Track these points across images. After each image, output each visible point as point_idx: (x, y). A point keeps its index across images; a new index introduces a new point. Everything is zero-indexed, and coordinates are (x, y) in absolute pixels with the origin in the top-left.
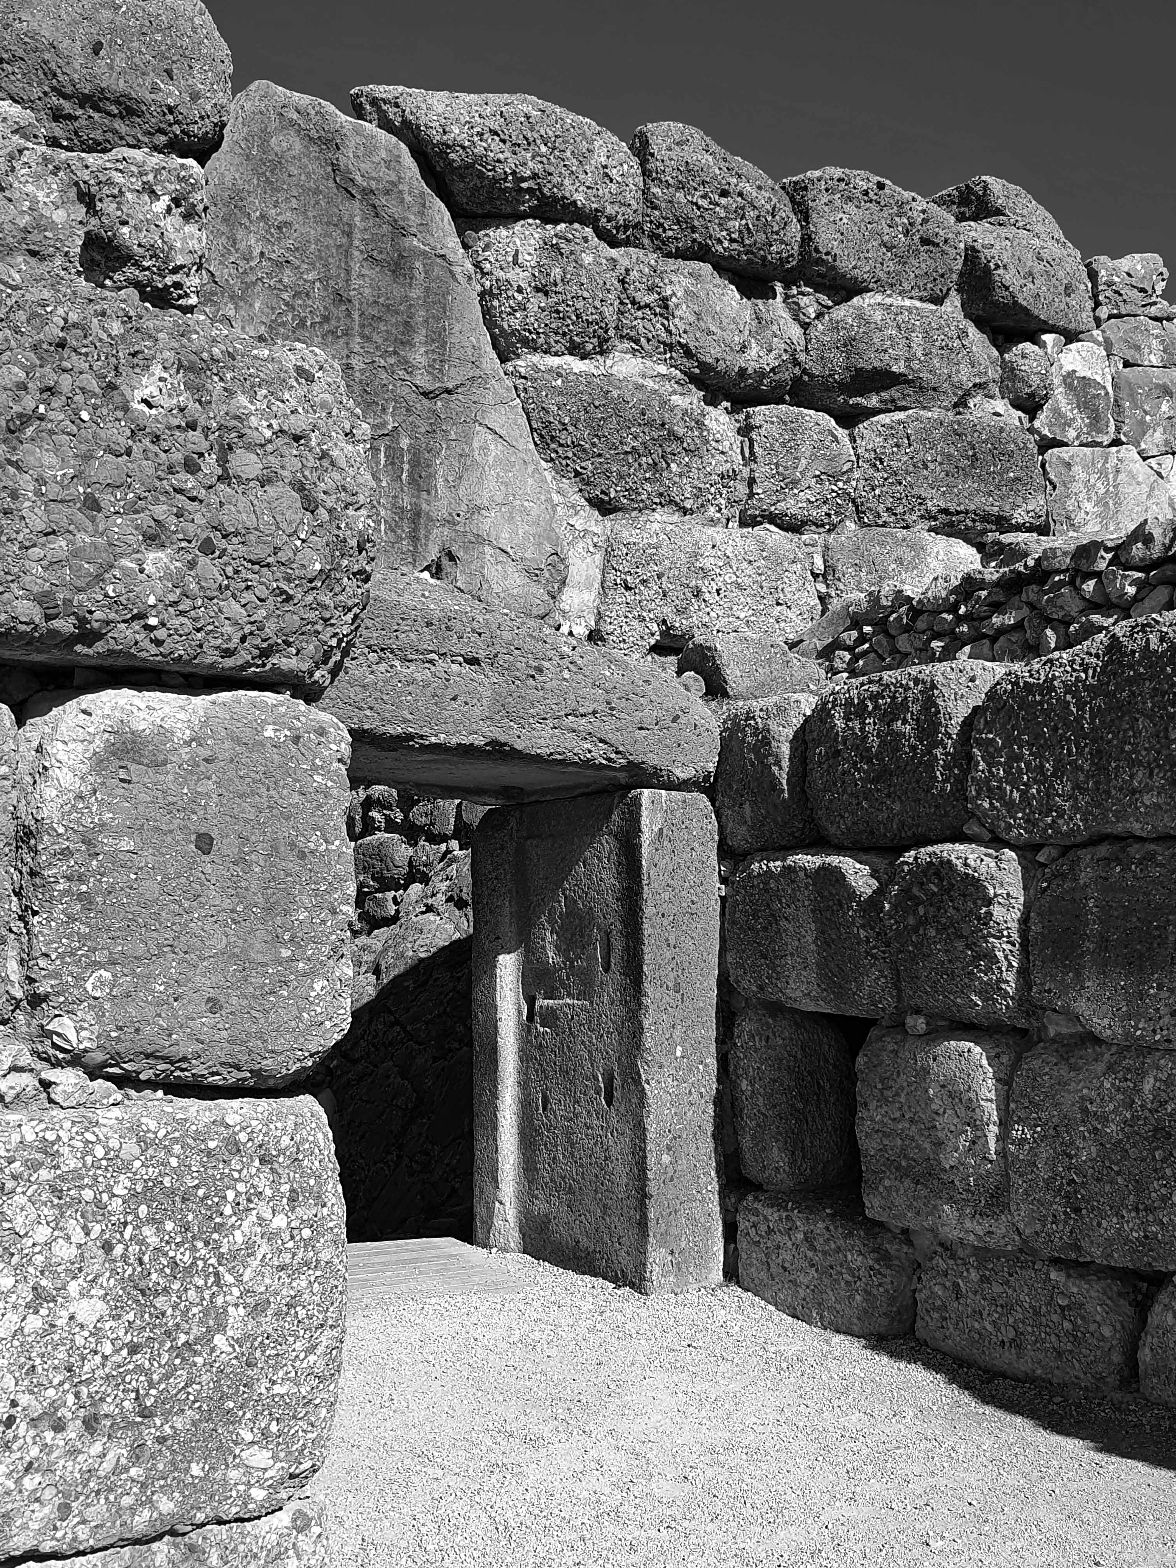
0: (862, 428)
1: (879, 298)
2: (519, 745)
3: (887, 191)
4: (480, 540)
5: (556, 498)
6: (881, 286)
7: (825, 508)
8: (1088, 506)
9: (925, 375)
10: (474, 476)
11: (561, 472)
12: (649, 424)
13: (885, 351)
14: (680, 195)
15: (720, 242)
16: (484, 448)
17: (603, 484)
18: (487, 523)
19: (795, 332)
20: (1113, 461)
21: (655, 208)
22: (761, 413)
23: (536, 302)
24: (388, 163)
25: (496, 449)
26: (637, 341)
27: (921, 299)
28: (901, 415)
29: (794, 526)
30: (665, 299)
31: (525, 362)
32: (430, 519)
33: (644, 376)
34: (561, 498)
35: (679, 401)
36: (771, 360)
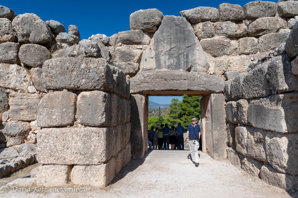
0: (260, 38)
1: (261, 18)
2: (192, 89)
3: (261, 2)
4: (196, 64)
5: (207, 56)
6: (261, 17)
7: (253, 51)
9: (270, 28)
10: (194, 56)
11: (208, 53)
12: (220, 44)
13: (261, 26)
14: (225, 13)
15: (231, 18)
16: (196, 52)
17: (214, 53)
18: (197, 61)
19: (246, 27)
21: (221, 15)
22: (241, 39)
23: (202, 33)
24: (182, 21)
25: (197, 52)
26: (218, 34)
27: (270, 17)
28: (266, 35)
29: (248, 54)
30: (222, 28)
31: (202, 40)
32: (188, 62)
33: (220, 38)
34: (208, 56)
35: (226, 40)
36: (242, 32)
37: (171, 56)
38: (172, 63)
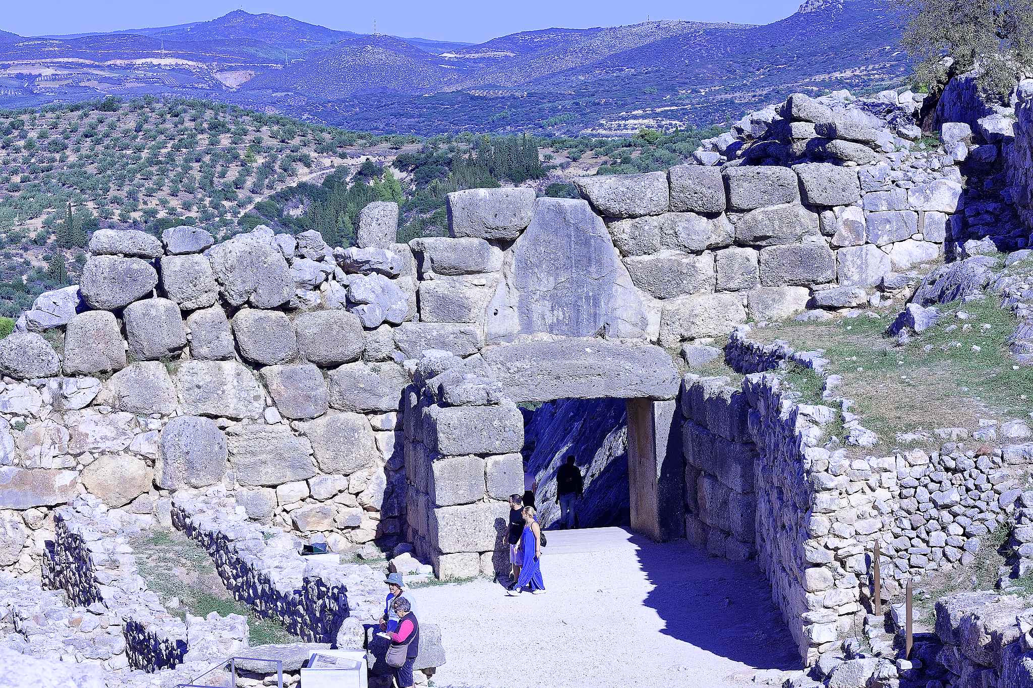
0: (762, 251)
1: (762, 209)
2: (614, 396)
3: (762, 174)
4: (616, 318)
5: (643, 299)
6: (763, 205)
8: (853, 270)
9: (780, 234)
10: (612, 300)
11: (644, 290)
12: (673, 271)
13: (763, 229)
14: (681, 195)
15: (696, 207)
16: (616, 290)
17: (658, 291)
18: (618, 313)
19: (730, 228)
20: (864, 251)
21: (674, 198)
22: (719, 252)
23: (631, 242)
25: (620, 290)
26: (668, 245)
27: (781, 203)
28: (774, 247)
30: (676, 231)
31: (630, 258)
32: (599, 314)
33: (671, 256)
34: (645, 298)
35: (685, 261)
36: (721, 239)
37: (556, 302)
38: (561, 318)
